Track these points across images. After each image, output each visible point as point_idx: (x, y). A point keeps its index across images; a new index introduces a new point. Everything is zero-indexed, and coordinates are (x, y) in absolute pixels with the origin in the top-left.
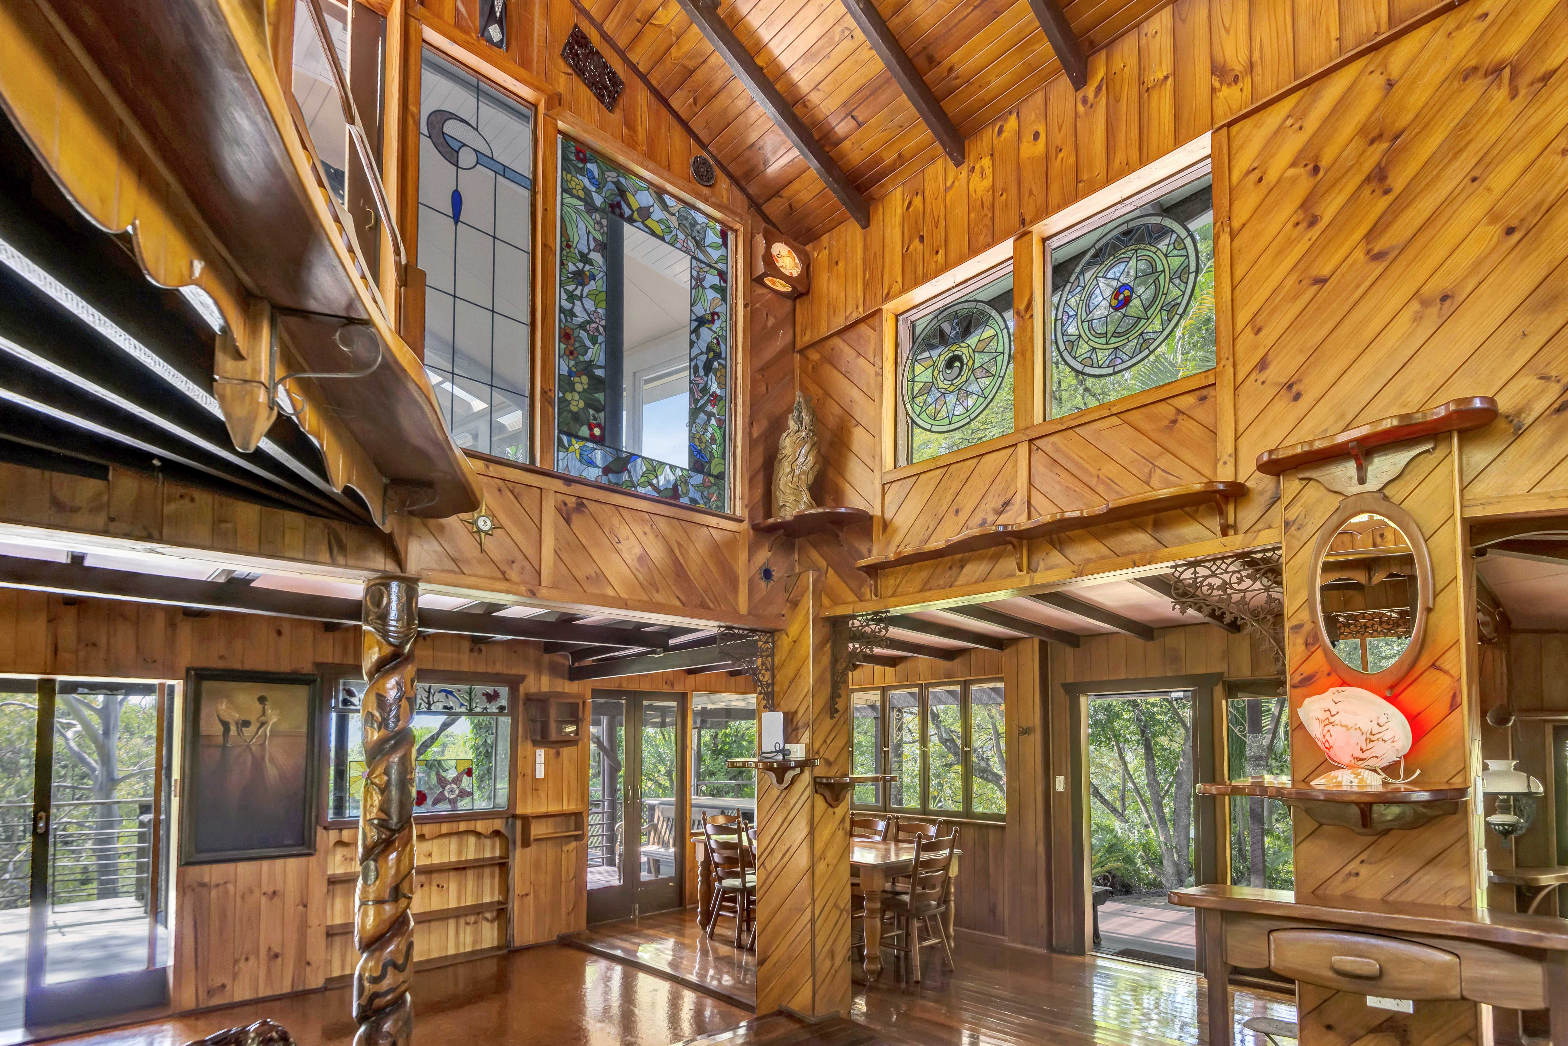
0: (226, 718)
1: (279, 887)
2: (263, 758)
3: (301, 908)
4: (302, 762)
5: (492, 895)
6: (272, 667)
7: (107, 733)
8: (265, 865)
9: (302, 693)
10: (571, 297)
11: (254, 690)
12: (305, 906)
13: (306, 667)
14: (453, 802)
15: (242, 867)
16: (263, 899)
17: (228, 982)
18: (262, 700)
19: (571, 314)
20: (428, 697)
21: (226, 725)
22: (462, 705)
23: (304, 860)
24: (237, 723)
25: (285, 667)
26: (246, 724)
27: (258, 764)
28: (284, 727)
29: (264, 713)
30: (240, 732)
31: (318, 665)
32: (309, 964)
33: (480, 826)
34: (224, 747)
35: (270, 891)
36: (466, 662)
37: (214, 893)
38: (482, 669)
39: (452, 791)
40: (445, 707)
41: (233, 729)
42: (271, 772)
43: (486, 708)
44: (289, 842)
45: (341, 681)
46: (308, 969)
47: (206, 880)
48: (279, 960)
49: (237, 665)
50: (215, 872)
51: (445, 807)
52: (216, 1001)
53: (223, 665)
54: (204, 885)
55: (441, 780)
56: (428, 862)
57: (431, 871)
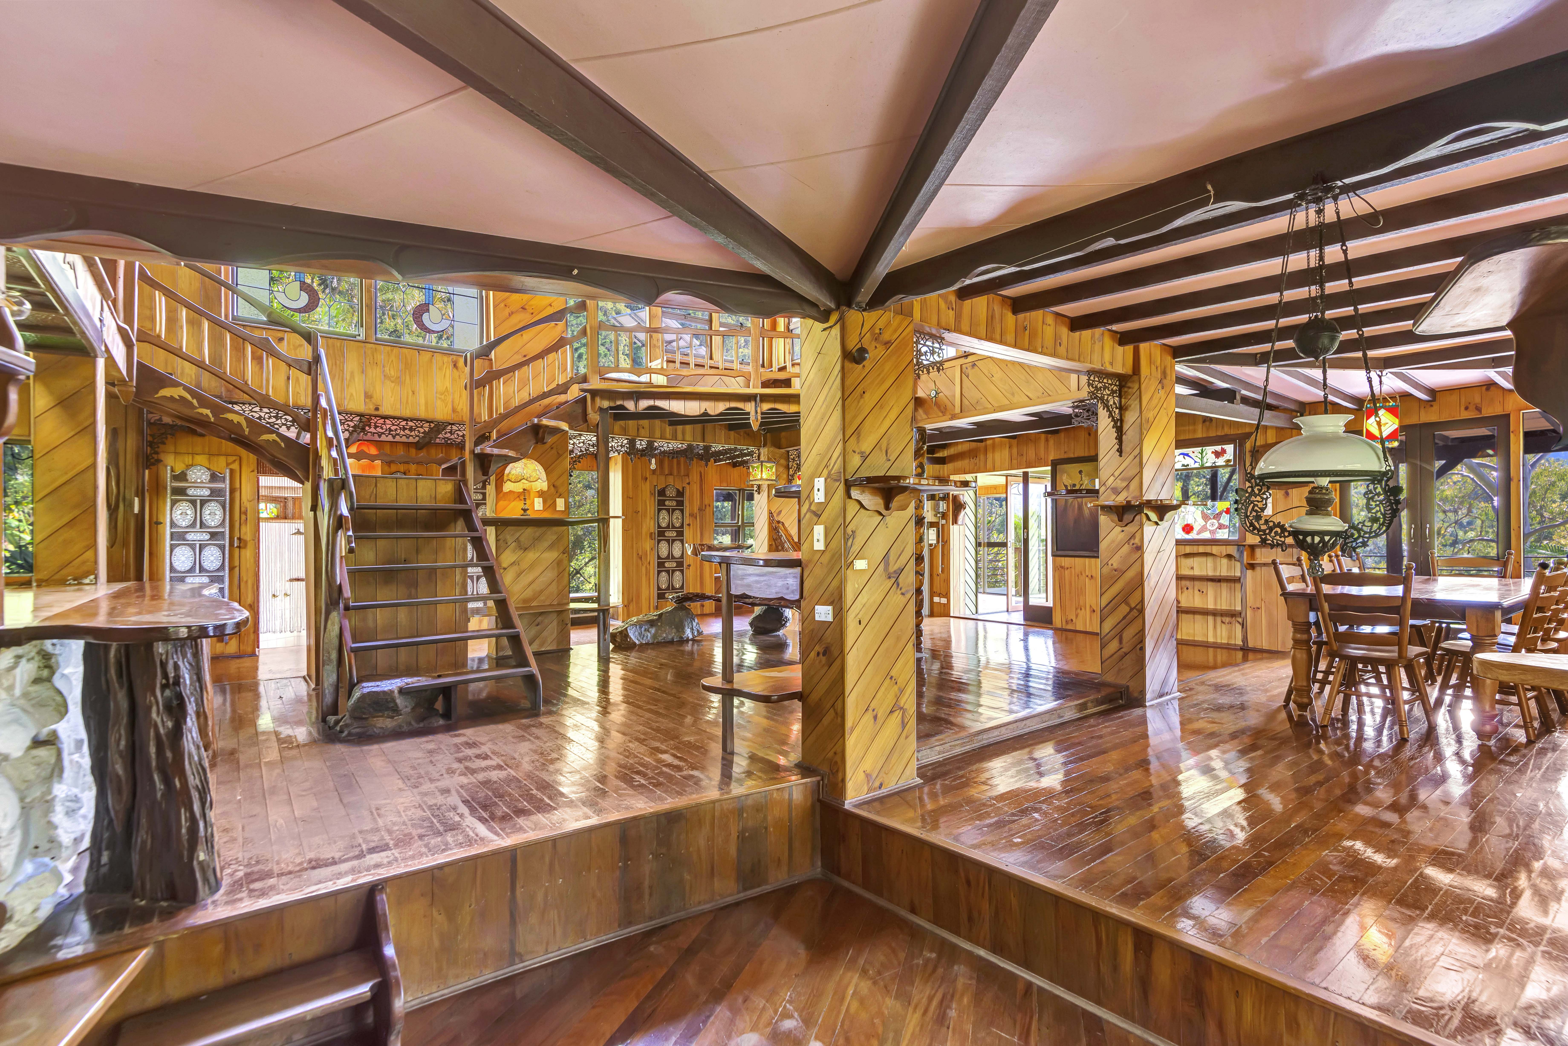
0: (1066, 483)
1: (1094, 574)
6: (1087, 454)
8: (1087, 561)
11: (1077, 467)
14: (1213, 532)
15: (1077, 560)
16: (1087, 580)
17: (1074, 619)
18: (1080, 472)
22: (1196, 462)
24: (1071, 486)
26: (1074, 486)
27: (1080, 508)
29: (1081, 479)
33: (1213, 550)
35: (1090, 576)
36: (1200, 430)
37: (1066, 572)
38: (1213, 433)
39: (1213, 524)
42: (1086, 511)
44: (1085, 549)
47: (1064, 565)
48: (1093, 613)
49: (1071, 455)
50: (1066, 562)
51: (1206, 535)
52: (1070, 627)
53: (1066, 456)
54: (1062, 567)
55: (1205, 517)
56: (1191, 573)
57: (1193, 579)
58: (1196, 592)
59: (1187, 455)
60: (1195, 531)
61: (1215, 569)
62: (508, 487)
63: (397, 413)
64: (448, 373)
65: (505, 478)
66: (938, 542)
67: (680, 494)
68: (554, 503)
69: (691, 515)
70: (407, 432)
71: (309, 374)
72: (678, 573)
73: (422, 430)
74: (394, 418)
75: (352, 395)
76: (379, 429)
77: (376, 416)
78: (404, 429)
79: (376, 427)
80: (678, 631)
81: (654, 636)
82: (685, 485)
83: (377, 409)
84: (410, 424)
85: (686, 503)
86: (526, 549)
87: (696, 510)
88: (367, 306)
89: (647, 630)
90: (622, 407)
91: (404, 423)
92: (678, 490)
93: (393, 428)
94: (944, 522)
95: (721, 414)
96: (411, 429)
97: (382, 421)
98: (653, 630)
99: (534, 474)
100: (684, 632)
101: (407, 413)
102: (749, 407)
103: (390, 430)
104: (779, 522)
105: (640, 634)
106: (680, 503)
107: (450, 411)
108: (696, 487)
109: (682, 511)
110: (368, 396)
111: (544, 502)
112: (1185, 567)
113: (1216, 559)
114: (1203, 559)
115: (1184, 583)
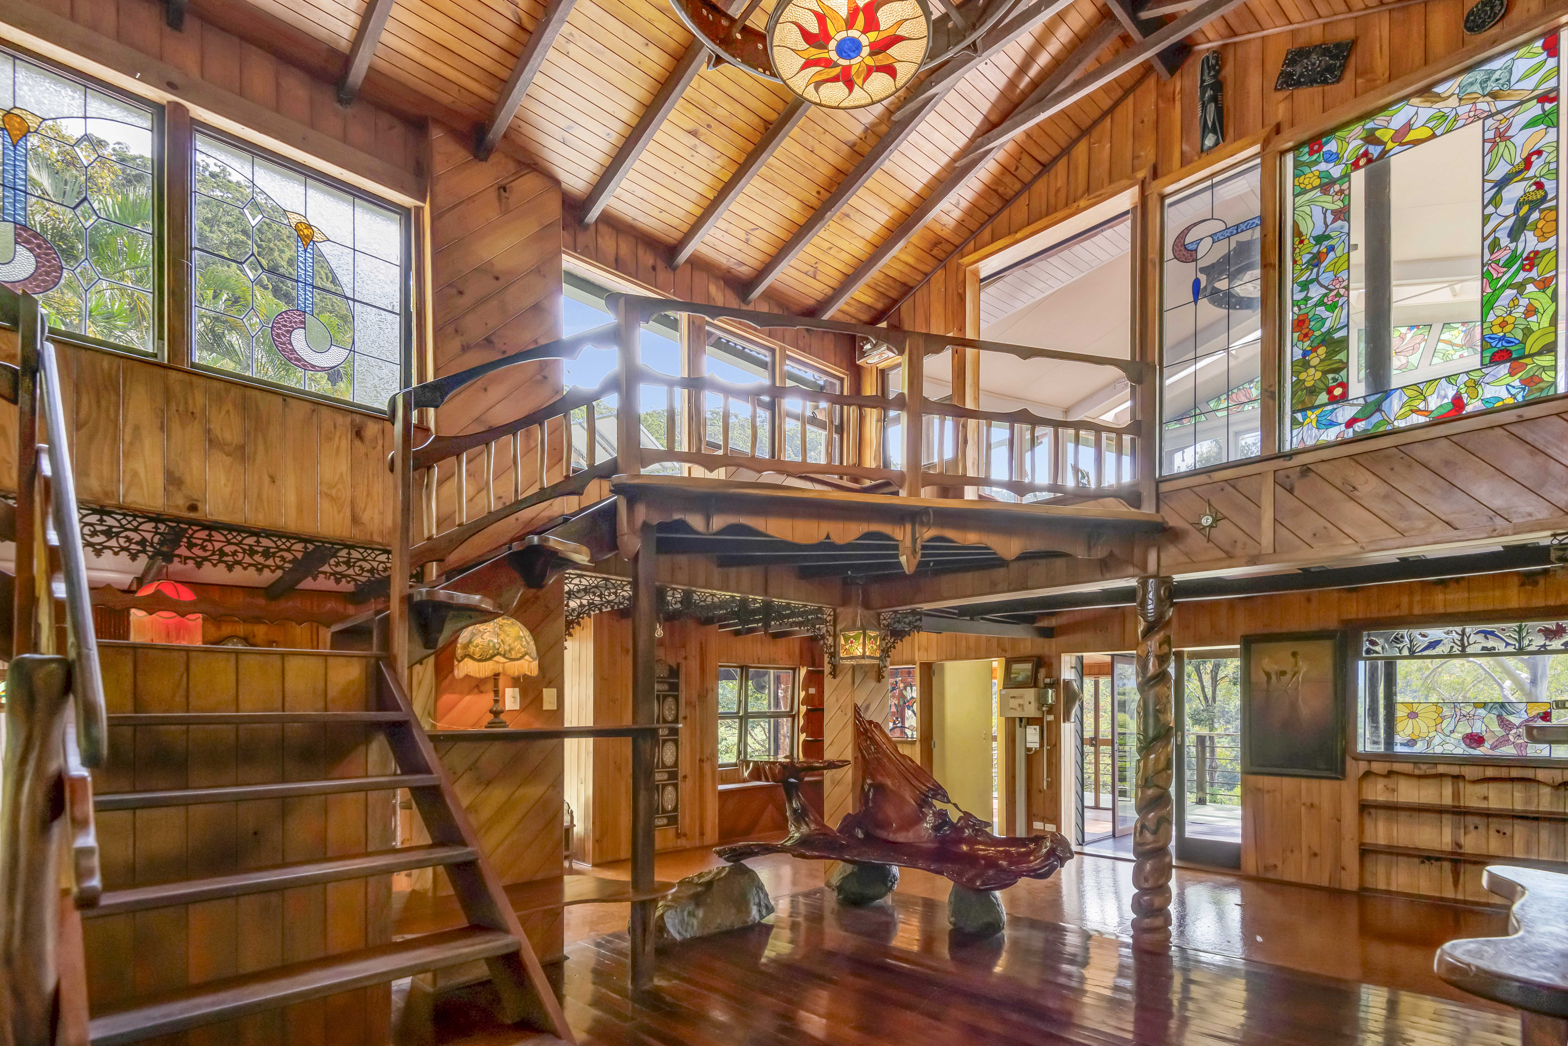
0: (1268, 669)
1: (1316, 801)
2: (1297, 699)
3: (1335, 821)
4: (1331, 703)
6: (1304, 628)
7: (1534, 681)
8: (1304, 783)
9: (1326, 646)
10: (1305, 285)
11: (1288, 647)
12: (1339, 820)
13: (1332, 623)
14: (1520, 747)
15: (1286, 781)
16: (1303, 809)
17: (1279, 864)
18: (1294, 654)
20: (1462, 640)
21: (1268, 675)
22: (1508, 644)
23: (1336, 783)
24: (1276, 674)
25: (1314, 627)
26: (1283, 673)
27: (1294, 706)
28: (1314, 674)
29: (1296, 664)
30: (1278, 680)
31: (1344, 622)
32: (1343, 868)
33: (1541, 775)
34: (1268, 691)
35: (1308, 804)
36: (1515, 599)
37: (1266, 797)
38: (1538, 602)
39: (1517, 736)
40: (1484, 648)
41: (1274, 677)
42: (1305, 711)
43: (1544, 646)
44: (1323, 767)
45: (1365, 633)
46: (1343, 872)
47: (1260, 786)
48: (1318, 859)
49: (1277, 630)
50: (1267, 782)
51: (1509, 751)
52: (1271, 875)
53: (1266, 631)
54: (1259, 790)
55: (1504, 723)
56: (1483, 805)
57: (1487, 815)
58: (1492, 833)
59: (1492, 633)
60: (1487, 745)
61: (1528, 801)
62: (466, 668)
63: (237, 519)
64: (345, 444)
65: (459, 652)
66: (1042, 745)
67: (674, 672)
68: (539, 698)
69: (689, 703)
70: (258, 558)
71: (15, 401)
72: (670, 788)
73: (288, 556)
74: (230, 528)
75: (135, 474)
76: (197, 551)
77: (191, 523)
78: (252, 552)
79: (190, 546)
80: (739, 911)
81: (703, 923)
82: (680, 660)
83: (193, 508)
84: (265, 542)
85: (682, 686)
86: (488, 783)
87: (695, 697)
88: (172, 293)
89: (691, 914)
90: (682, 526)
91: (251, 541)
92: (671, 667)
93: (229, 549)
94: (1051, 718)
95: (850, 546)
96: (266, 554)
97: (203, 534)
98: (700, 913)
99: (517, 645)
100: (748, 912)
101: (259, 520)
102: (901, 534)
103: (222, 553)
104: (870, 722)
105: (682, 921)
106: (674, 687)
107: (348, 521)
108: (694, 664)
109: (676, 698)
110: (173, 480)
111: (523, 694)
112: (1472, 796)
113: (1534, 787)
114: (1508, 786)
115: (1471, 820)
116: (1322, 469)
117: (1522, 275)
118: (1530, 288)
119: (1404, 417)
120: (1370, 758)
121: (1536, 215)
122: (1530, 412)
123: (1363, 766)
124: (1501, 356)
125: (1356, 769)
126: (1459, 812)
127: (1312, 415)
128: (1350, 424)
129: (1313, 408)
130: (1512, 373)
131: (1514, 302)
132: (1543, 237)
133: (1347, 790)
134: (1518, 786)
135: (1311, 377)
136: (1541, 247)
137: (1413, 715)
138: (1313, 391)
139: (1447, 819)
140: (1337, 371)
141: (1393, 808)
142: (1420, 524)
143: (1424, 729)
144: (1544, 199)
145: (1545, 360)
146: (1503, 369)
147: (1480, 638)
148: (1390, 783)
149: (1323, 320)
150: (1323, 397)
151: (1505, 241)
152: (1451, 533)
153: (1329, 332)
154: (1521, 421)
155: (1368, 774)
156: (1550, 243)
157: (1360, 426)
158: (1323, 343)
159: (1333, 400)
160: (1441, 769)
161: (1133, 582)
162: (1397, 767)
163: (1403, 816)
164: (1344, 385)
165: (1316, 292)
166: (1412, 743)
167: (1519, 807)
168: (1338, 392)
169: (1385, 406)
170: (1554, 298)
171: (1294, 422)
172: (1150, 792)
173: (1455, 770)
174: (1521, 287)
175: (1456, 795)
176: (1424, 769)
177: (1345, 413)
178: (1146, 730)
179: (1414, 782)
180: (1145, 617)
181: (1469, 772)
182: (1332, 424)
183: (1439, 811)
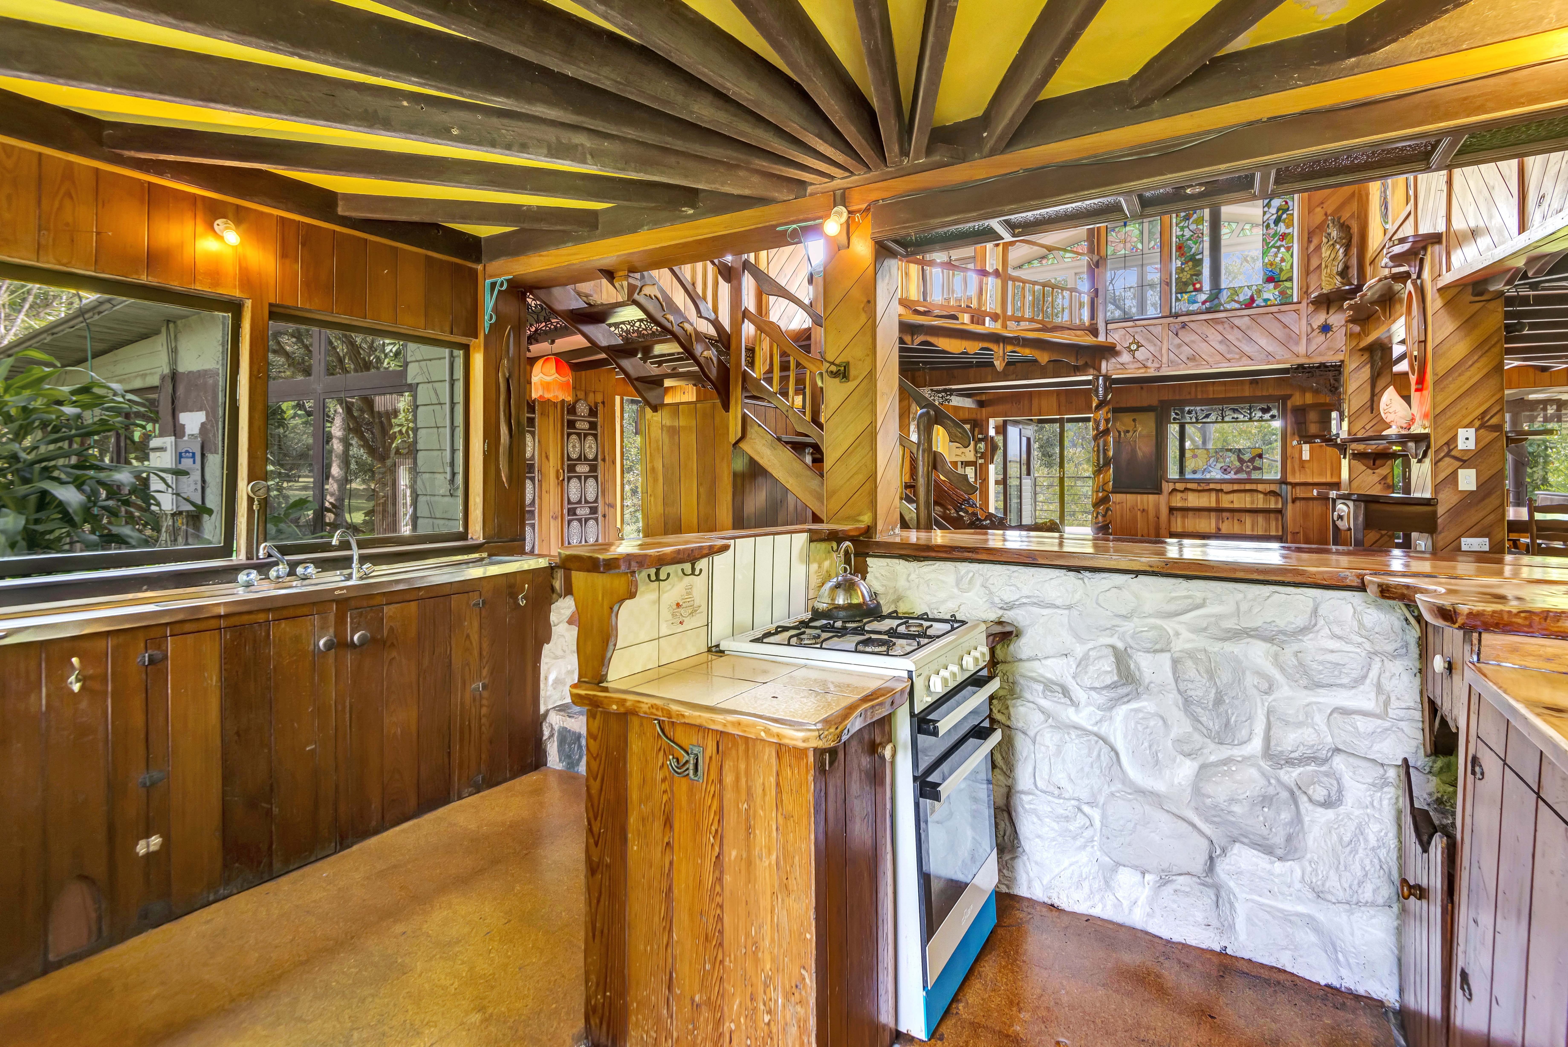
0: (1119, 429)
1: (1145, 506)
3: (1156, 518)
4: (1154, 449)
5: (1277, 530)
8: (1139, 496)
9: (1152, 415)
10: (1182, 229)
12: (1158, 518)
13: (1154, 402)
14: (1249, 473)
16: (1139, 512)
18: (1134, 420)
19: (1183, 235)
20: (1222, 414)
21: (1119, 432)
22: (1244, 416)
23: (1156, 496)
24: (1124, 432)
25: (1145, 404)
26: (1128, 431)
27: (1134, 451)
28: (1144, 432)
29: (1135, 426)
30: (1125, 436)
31: (1161, 402)
33: (1260, 487)
34: (1119, 442)
35: (1141, 507)
36: (1247, 391)
37: (1118, 506)
38: (1259, 394)
39: (1248, 467)
40: (1233, 418)
41: (1122, 434)
42: (1140, 454)
43: (1262, 417)
45: (1172, 409)
50: (1118, 497)
53: (1118, 406)
55: (1241, 460)
56: (1231, 506)
57: (1232, 511)
58: (1236, 521)
59: (1237, 410)
60: (1232, 472)
61: (1253, 503)
102: (997, 348)
112: (1226, 501)
113: (1255, 494)
114: (1243, 495)
115: (1225, 514)
116: (1191, 325)
117: (1279, 243)
118: (1282, 249)
119: (1229, 303)
120: (1175, 482)
121: (1284, 216)
122: (1283, 308)
123: (1171, 486)
124: (1270, 280)
125: (1167, 487)
126: (1219, 510)
127: (1186, 296)
128: (1204, 303)
129: (1186, 292)
130: (1275, 288)
131: (1276, 255)
132: (1288, 227)
133: (1163, 499)
134: (1248, 495)
135: (1185, 277)
136: (1287, 231)
137: (1195, 456)
138: (1186, 284)
139: (1213, 514)
140: (1197, 275)
141: (1185, 510)
142: (1237, 357)
143: (1201, 464)
144: (1288, 209)
145: (1288, 284)
146: (1272, 285)
147: (1230, 412)
148: (1184, 495)
149: (1191, 248)
150: (1191, 288)
151: (1272, 225)
152: (1250, 362)
153: (1194, 255)
154: (1280, 312)
155: (1174, 490)
156: (1290, 230)
157: (1208, 304)
158: (1191, 260)
159: (1195, 290)
160: (1212, 486)
161: (1090, 378)
162: (1189, 486)
163: (1191, 514)
164: (1201, 283)
165: (1187, 233)
166: (1194, 472)
167: (1248, 506)
168: (1198, 286)
169: (1220, 296)
170: (1292, 256)
171: (1177, 299)
172: (1100, 495)
173: (1218, 487)
174: (1279, 248)
175: (1218, 501)
176: (1204, 486)
177: (1203, 297)
178: (1098, 460)
179: (1196, 494)
180: (1097, 396)
181: (1226, 487)
182: (1195, 302)
183: (1209, 510)
